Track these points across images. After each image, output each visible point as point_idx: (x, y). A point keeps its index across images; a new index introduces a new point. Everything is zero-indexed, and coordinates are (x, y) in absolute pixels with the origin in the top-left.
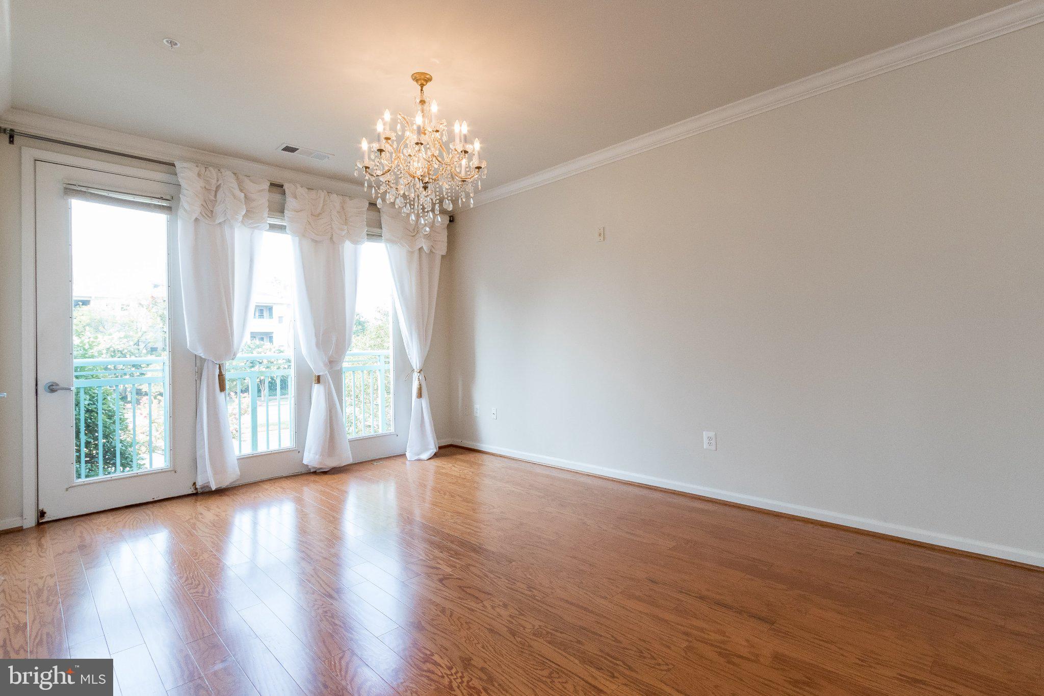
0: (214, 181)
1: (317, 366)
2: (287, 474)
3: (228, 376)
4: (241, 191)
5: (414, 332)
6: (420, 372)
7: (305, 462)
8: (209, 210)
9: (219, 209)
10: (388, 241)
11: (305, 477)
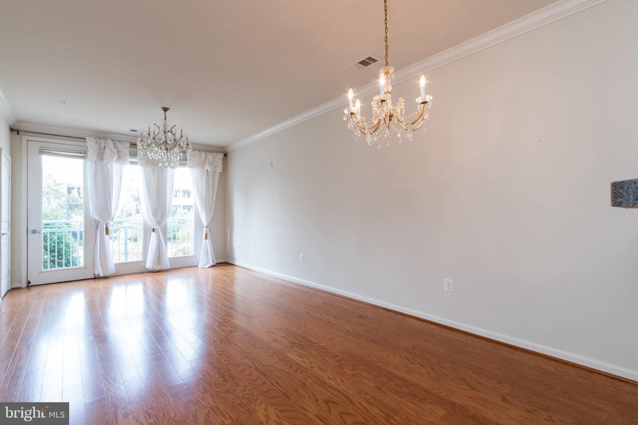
0: (103, 145)
1: (152, 224)
2: (138, 272)
3: (110, 228)
4: (116, 148)
5: (203, 209)
6: (206, 227)
7: (147, 267)
8: (101, 156)
9: (105, 156)
10: (190, 167)
11: (147, 274)
